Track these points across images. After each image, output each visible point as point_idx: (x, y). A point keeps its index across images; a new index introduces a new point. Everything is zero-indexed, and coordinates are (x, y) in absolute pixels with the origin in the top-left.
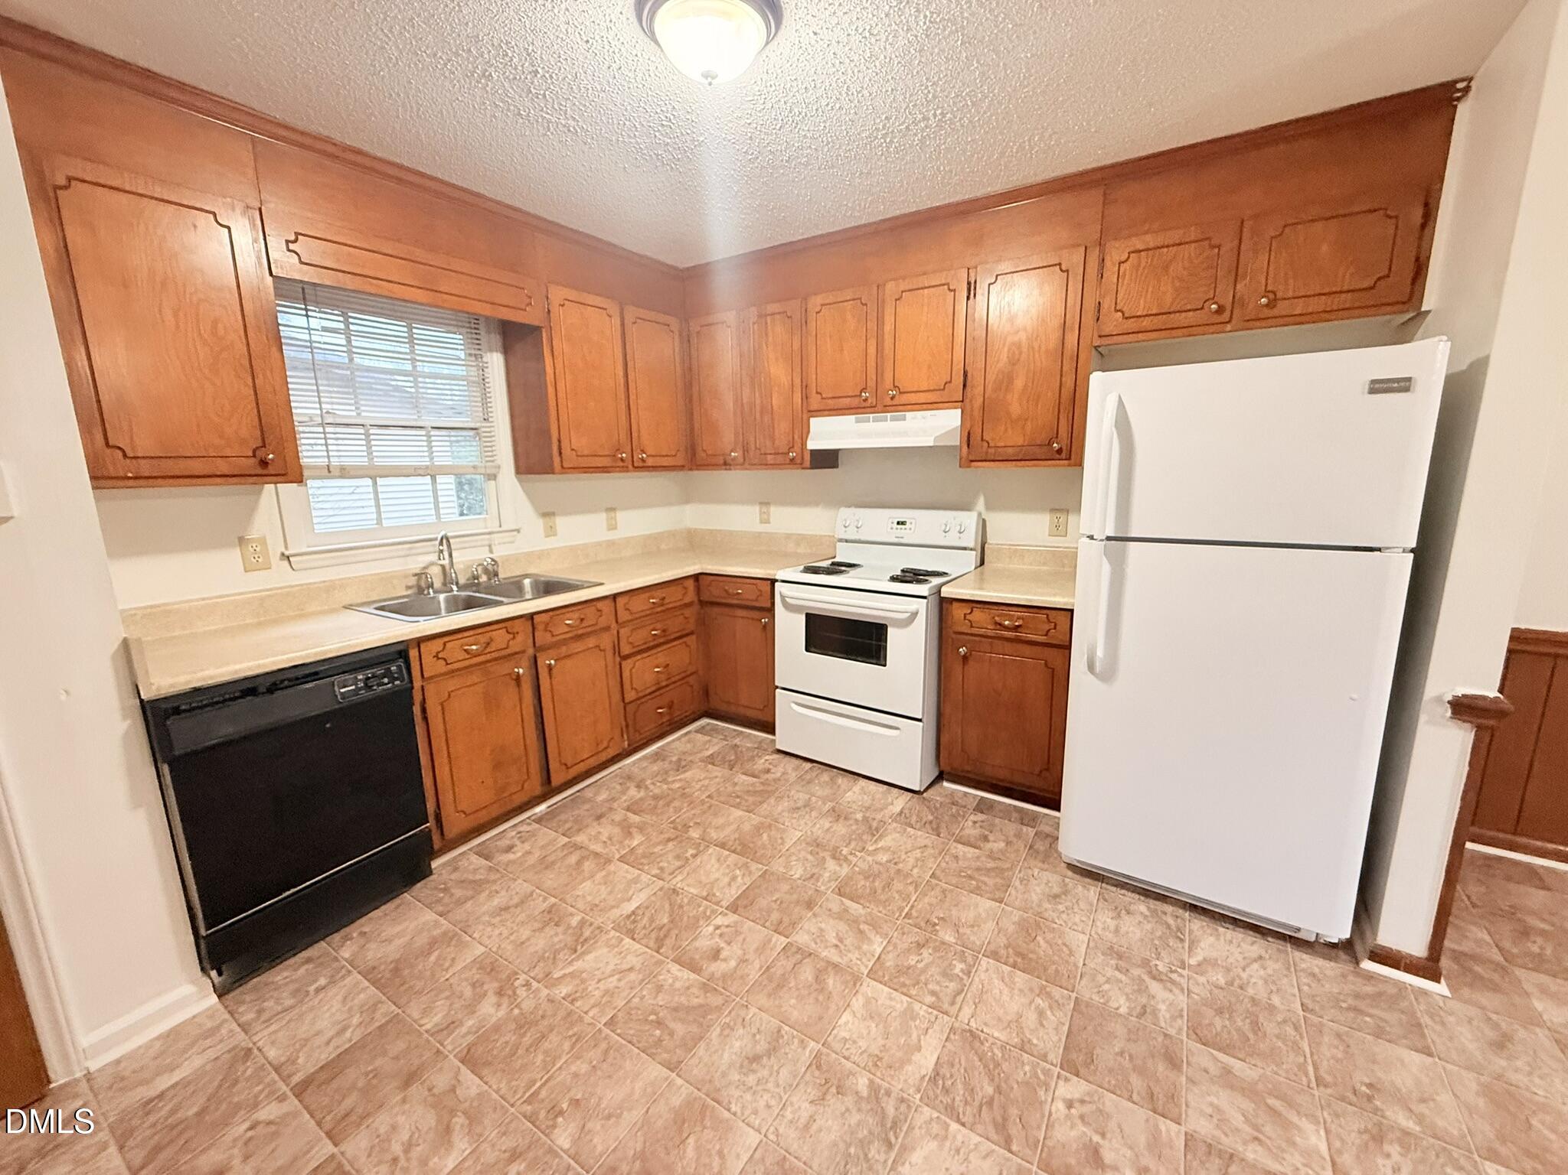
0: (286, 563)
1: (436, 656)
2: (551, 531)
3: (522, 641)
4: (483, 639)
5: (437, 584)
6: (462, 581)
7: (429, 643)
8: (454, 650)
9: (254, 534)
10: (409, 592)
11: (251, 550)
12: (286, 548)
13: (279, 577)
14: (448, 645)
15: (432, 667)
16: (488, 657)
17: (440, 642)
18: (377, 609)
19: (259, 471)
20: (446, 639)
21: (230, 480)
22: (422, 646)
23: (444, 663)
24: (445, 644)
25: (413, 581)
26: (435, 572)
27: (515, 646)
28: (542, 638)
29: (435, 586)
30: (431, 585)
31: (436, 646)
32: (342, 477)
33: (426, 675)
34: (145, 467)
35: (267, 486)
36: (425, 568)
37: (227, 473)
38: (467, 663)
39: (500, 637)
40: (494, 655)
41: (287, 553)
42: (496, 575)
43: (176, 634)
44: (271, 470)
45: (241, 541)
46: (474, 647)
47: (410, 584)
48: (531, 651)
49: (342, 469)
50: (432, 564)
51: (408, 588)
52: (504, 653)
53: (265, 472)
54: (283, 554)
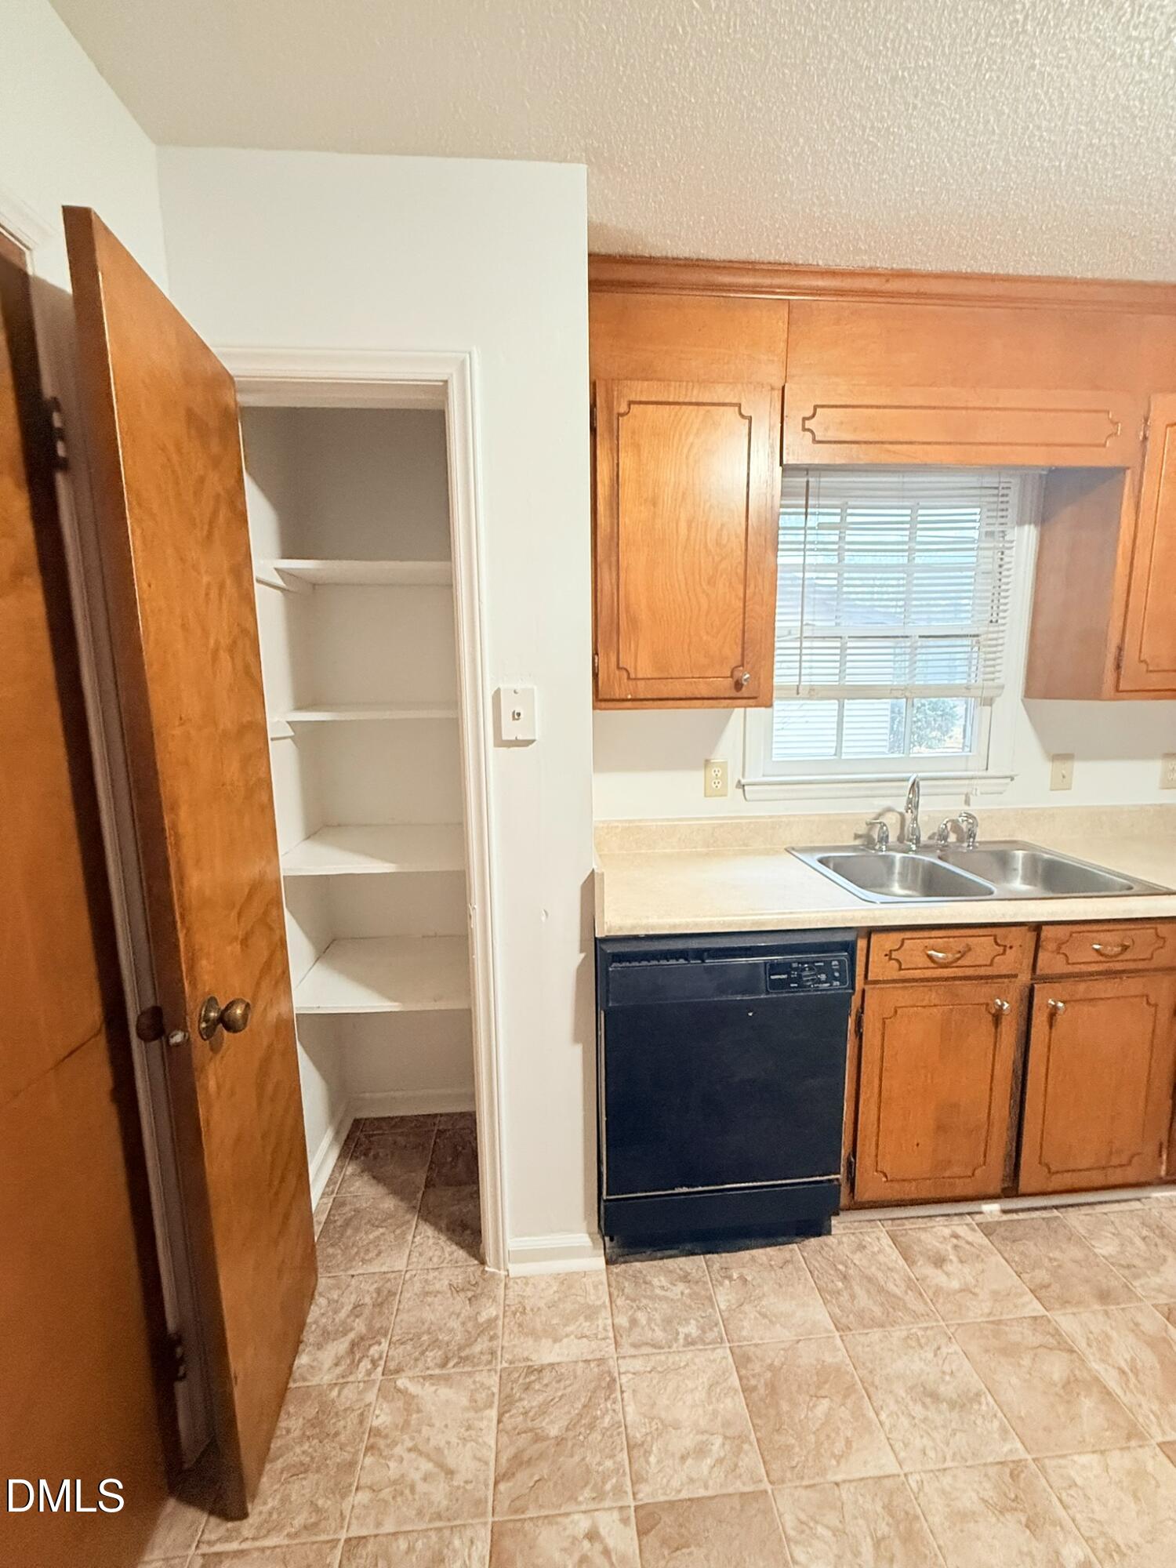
0: (741, 790)
1: (889, 955)
2: (1062, 783)
3: (1015, 960)
4: (958, 944)
5: (893, 838)
6: (924, 839)
7: (883, 936)
8: (914, 951)
9: (717, 758)
10: (857, 842)
11: (714, 775)
12: (743, 776)
13: (732, 805)
14: (907, 942)
15: (879, 968)
16: (959, 972)
17: (897, 937)
18: (821, 861)
19: (734, 694)
20: (908, 935)
21: (706, 702)
22: (874, 938)
23: (896, 965)
24: (903, 941)
25: (862, 829)
26: (891, 820)
27: (1004, 965)
28: (1049, 962)
29: (890, 839)
30: (884, 839)
31: (891, 941)
32: (810, 698)
33: (870, 978)
34: (642, 690)
35: (736, 710)
36: (880, 815)
37: (706, 696)
38: (928, 974)
39: (983, 947)
40: (970, 972)
41: (743, 781)
42: (972, 835)
43: (643, 851)
44: (744, 692)
45: (707, 763)
46: (940, 955)
47: (860, 833)
48: (1025, 978)
49: (812, 689)
50: (889, 810)
51: (857, 836)
52: (982, 971)
53: (738, 695)
54: (739, 782)
